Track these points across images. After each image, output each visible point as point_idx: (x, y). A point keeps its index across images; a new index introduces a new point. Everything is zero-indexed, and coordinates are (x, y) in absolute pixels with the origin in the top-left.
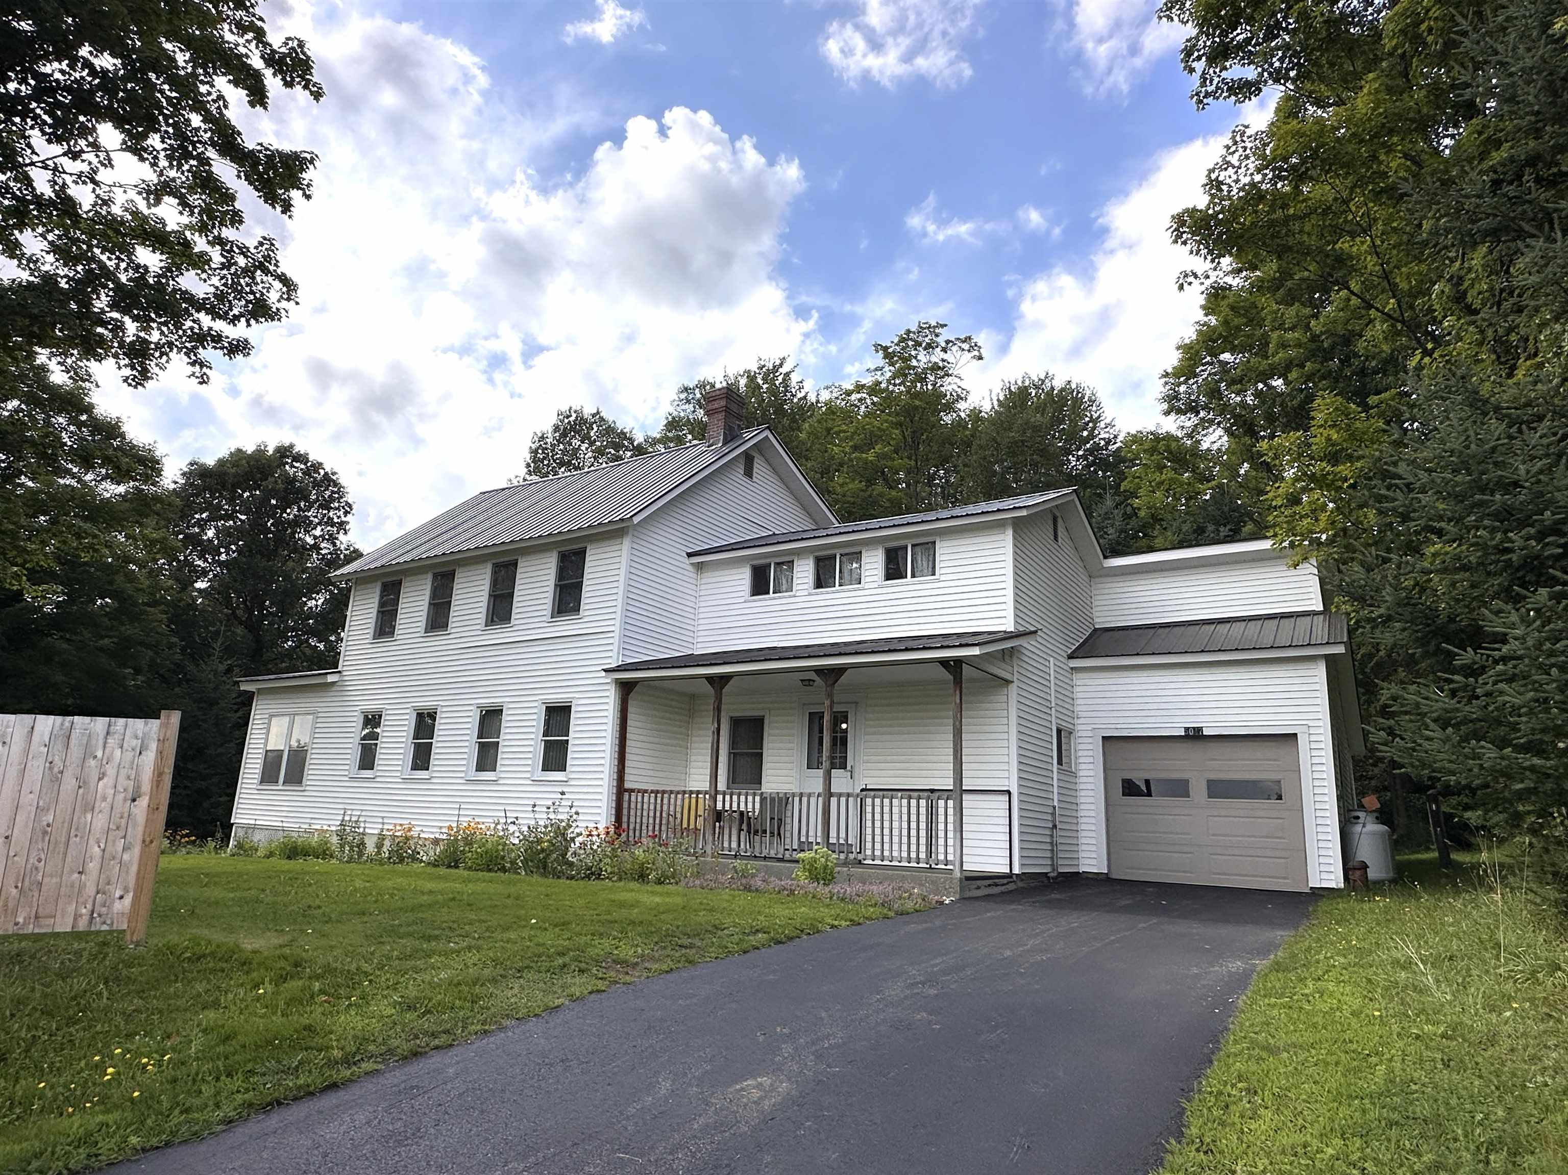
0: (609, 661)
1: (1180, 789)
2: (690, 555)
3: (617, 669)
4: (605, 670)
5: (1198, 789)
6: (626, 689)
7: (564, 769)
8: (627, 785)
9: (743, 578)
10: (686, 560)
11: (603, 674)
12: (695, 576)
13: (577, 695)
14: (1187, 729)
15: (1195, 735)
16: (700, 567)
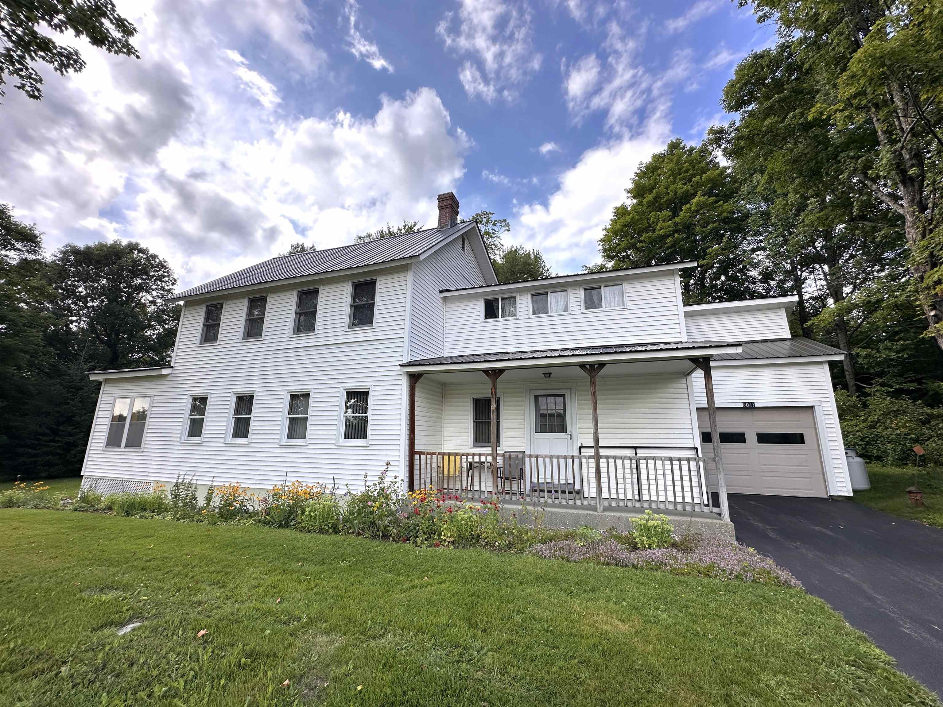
0: (400, 359)
1: (739, 438)
2: (441, 291)
3: (410, 364)
4: (401, 365)
5: (751, 438)
6: (414, 378)
7: (365, 437)
8: (417, 448)
9: (479, 307)
10: (438, 294)
11: (399, 368)
12: (442, 305)
13: (373, 384)
14: (744, 404)
15: (749, 407)
16: (445, 299)
